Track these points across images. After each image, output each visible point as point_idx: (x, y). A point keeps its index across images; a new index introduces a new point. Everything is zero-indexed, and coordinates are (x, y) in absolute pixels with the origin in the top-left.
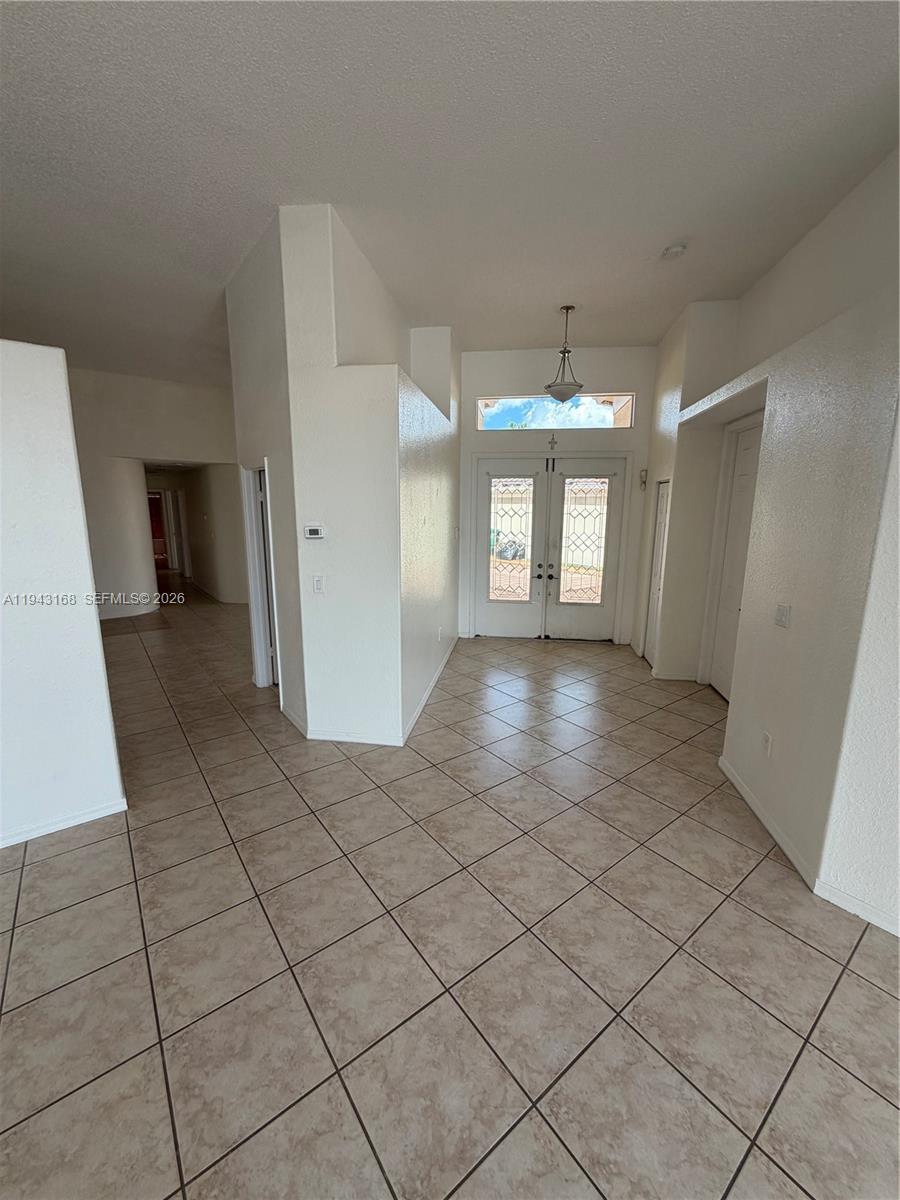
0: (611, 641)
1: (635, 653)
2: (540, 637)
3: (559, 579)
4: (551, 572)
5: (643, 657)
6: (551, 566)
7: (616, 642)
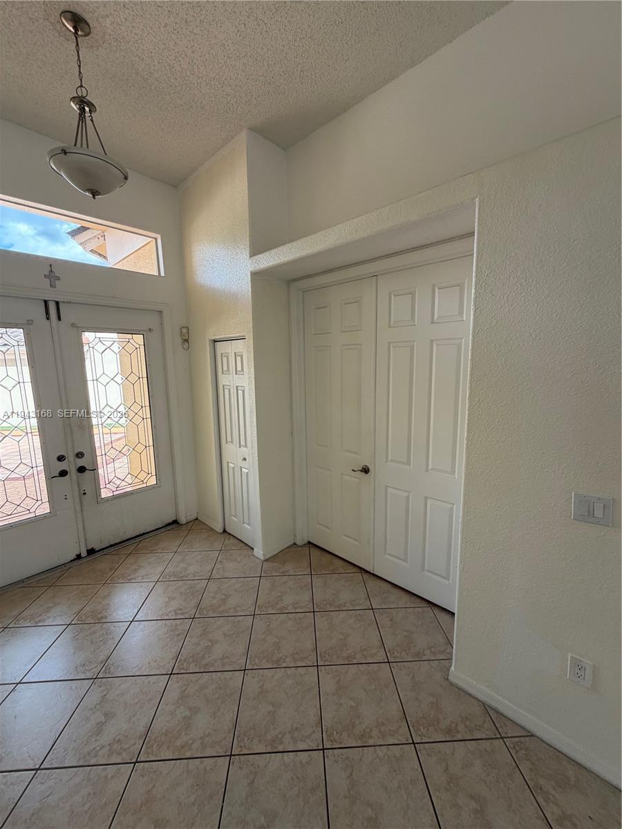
0: (175, 522)
1: (212, 530)
2: (79, 557)
3: (95, 470)
4: (81, 462)
5: (225, 531)
6: (80, 455)
7: (183, 520)
